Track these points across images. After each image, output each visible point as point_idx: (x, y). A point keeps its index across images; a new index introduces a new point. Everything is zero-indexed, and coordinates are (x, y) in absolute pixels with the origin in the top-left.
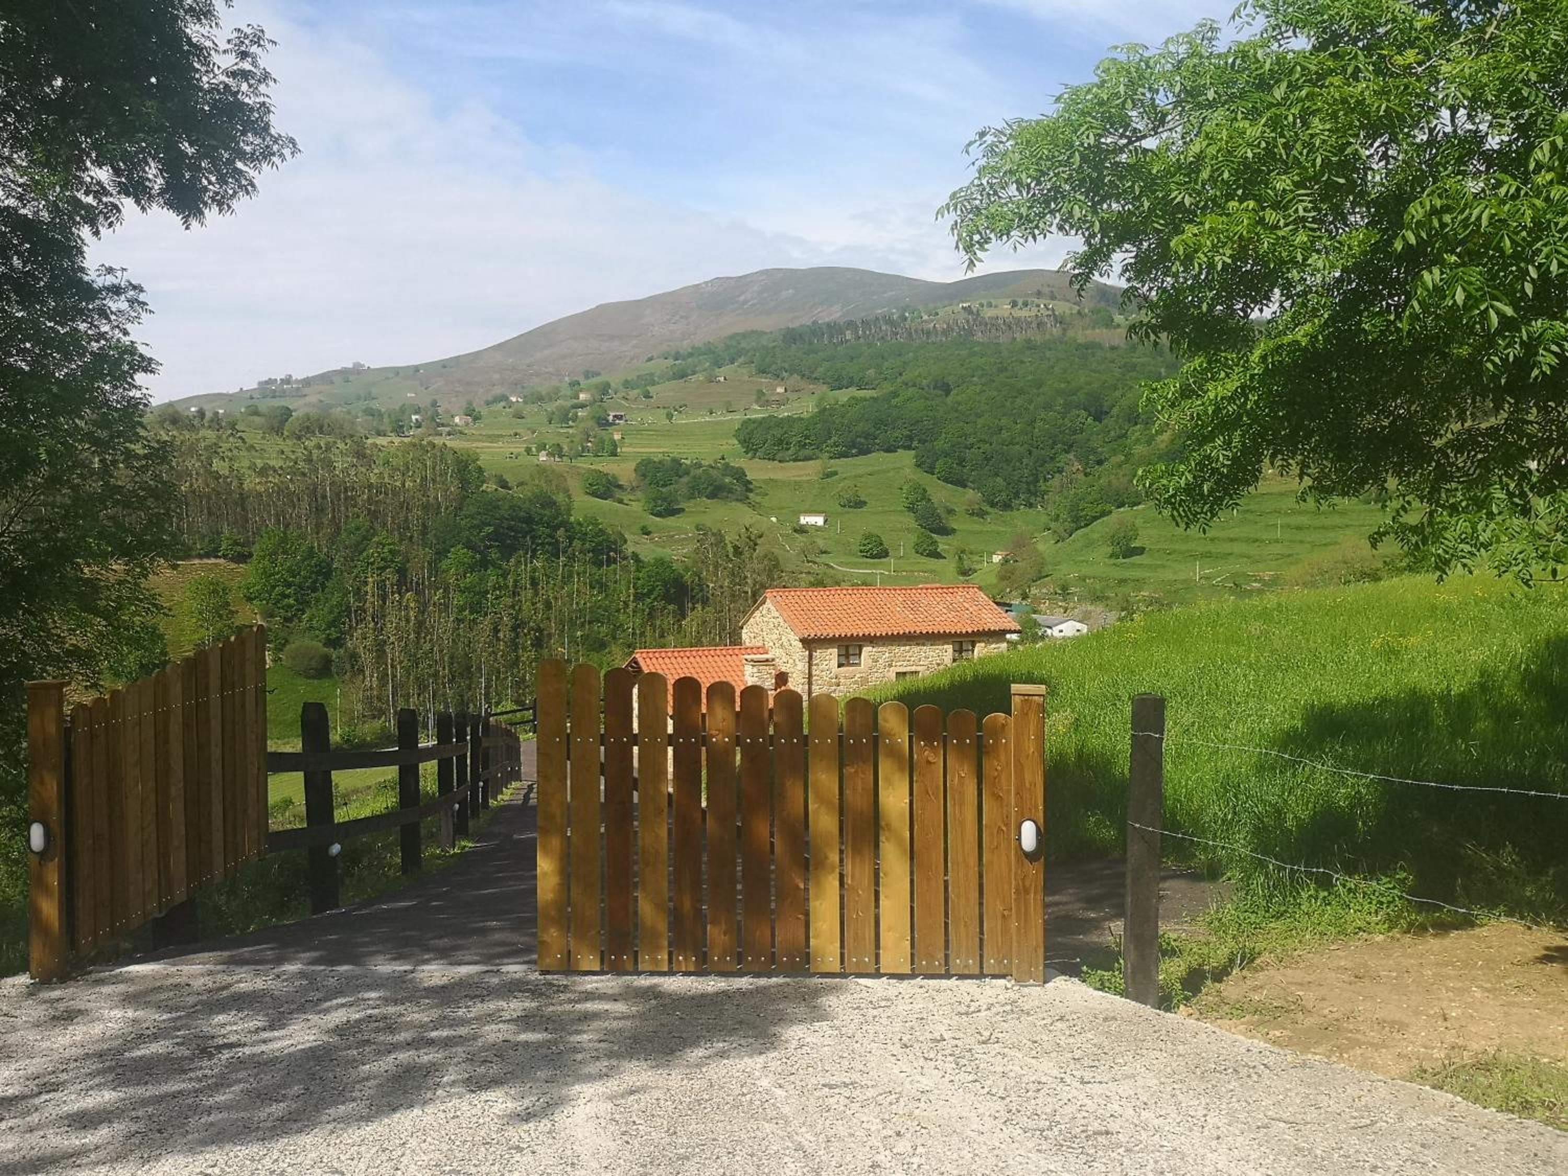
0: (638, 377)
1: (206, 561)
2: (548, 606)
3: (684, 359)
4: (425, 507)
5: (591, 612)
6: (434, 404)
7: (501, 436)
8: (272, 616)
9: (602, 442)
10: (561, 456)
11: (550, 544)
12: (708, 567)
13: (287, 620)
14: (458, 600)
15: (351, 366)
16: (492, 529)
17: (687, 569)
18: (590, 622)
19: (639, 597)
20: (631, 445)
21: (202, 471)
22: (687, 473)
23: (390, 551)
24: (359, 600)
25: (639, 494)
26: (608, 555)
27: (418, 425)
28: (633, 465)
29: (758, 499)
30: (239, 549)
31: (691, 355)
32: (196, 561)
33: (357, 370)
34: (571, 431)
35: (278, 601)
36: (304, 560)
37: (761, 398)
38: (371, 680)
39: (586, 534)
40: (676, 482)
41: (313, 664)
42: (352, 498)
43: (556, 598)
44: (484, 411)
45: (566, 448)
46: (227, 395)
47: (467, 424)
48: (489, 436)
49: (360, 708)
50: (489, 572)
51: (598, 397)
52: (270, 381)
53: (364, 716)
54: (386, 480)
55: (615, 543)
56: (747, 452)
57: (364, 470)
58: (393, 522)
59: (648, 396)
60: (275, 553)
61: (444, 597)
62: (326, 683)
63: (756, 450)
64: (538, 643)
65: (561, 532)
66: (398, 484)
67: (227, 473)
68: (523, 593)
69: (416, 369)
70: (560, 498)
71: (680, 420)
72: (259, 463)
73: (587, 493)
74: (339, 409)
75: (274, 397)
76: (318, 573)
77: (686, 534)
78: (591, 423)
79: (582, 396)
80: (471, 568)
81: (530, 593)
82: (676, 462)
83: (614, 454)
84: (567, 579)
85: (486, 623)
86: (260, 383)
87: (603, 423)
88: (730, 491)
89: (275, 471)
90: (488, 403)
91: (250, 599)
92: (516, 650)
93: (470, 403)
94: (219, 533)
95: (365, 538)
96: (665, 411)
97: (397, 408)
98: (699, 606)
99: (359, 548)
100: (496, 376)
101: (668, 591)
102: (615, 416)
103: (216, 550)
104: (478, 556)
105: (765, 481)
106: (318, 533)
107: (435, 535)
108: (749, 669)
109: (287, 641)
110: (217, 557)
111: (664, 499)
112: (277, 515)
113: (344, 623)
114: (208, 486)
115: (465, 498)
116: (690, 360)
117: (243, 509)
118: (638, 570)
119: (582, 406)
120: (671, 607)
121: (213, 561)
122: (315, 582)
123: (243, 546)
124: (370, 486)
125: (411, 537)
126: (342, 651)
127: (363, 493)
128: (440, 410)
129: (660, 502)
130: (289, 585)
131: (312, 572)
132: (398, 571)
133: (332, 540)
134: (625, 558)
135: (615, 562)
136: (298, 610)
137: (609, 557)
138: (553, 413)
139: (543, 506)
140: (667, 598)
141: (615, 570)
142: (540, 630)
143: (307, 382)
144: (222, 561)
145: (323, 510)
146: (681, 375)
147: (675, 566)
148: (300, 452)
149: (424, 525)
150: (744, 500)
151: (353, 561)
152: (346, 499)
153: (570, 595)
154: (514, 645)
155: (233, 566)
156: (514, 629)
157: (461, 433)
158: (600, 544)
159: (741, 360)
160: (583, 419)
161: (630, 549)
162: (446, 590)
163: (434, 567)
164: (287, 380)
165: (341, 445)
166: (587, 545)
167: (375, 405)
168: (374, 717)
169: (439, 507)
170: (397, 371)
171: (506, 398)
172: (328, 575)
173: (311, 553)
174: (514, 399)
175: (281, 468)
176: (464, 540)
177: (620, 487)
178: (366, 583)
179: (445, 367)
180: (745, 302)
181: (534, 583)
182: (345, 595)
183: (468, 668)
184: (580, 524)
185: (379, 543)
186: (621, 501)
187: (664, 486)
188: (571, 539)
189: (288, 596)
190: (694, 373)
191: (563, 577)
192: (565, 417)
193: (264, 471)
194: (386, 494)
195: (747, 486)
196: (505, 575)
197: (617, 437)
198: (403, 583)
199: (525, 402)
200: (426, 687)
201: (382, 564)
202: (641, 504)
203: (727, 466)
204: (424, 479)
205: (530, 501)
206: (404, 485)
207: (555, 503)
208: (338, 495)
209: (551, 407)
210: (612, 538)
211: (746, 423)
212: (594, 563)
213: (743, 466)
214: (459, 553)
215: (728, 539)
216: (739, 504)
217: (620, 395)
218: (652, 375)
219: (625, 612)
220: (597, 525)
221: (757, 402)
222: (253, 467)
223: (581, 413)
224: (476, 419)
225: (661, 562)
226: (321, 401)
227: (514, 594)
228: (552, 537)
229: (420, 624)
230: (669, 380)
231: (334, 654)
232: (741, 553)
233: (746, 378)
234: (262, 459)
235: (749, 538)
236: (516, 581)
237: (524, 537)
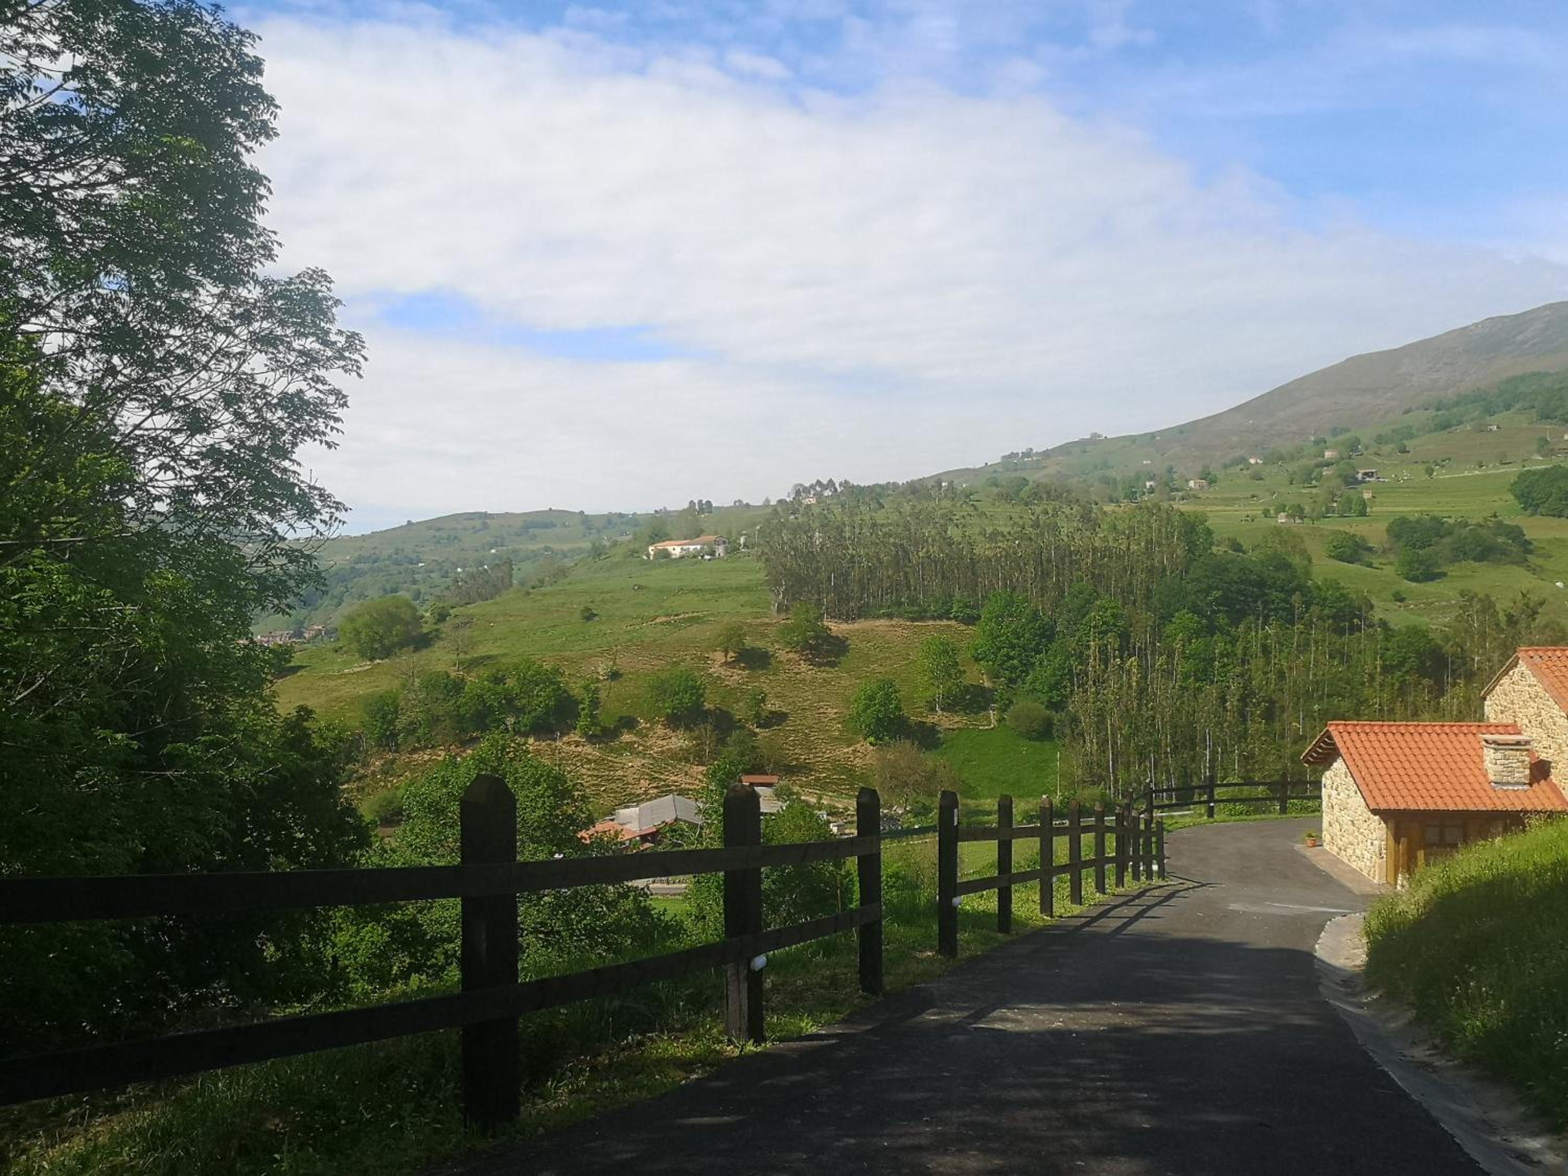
0: (1393, 431)
1: (938, 622)
2: (1281, 675)
3: (1448, 409)
4: (1150, 571)
5: (1330, 685)
6: (1170, 470)
7: (1238, 499)
8: (998, 677)
9: (1349, 501)
10: (1301, 518)
11: (1284, 609)
12: (1472, 637)
13: (1011, 681)
14: (1181, 667)
15: (1088, 437)
16: (1220, 593)
17: (1447, 639)
18: (1329, 696)
19: (1386, 670)
20: (1382, 504)
21: (937, 538)
22: (1450, 533)
23: (1113, 615)
24: (1081, 664)
25: (1392, 557)
26: (1351, 621)
27: (1152, 490)
28: (1384, 526)
29: (1540, 561)
30: (968, 611)
31: (1457, 404)
32: (931, 623)
33: (1095, 440)
34: (1314, 491)
35: (1004, 662)
36: (1029, 622)
37: (1544, 447)
38: (1091, 746)
39: (1325, 599)
40: (1437, 543)
41: (1035, 725)
42: (1076, 562)
43: (1291, 668)
44: (1220, 475)
45: (1307, 510)
46: (974, 470)
47: (1201, 488)
48: (1225, 499)
49: (1080, 773)
50: (1215, 637)
51: (1345, 455)
52: (1013, 455)
53: (1085, 782)
54: (1111, 544)
55: (1360, 609)
56: (1525, 509)
57: (1088, 533)
58: (1116, 586)
59: (1404, 451)
60: (1002, 616)
61: (1167, 663)
62: (1047, 745)
63: (1537, 506)
64: (1269, 715)
65: (1296, 598)
66: (1123, 547)
67: (960, 540)
68: (1253, 661)
69: (1153, 435)
70: (1296, 560)
71: (1441, 475)
72: (989, 530)
73: (1330, 557)
74: (1076, 479)
75: (1016, 470)
76: (1042, 636)
77: (1449, 601)
78: (1338, 481)
79: (1328, 454)
80: (1198, 634)
81: (1261, 662)
82: (1437, 521)
83: (1363, 514)
84: (1304, 647)
85: (1212, 691)
86: (1003, 457)
87: (1351, 481)
88: (1504, 553)
89: (1004, 536)
90: (1226, 467)
91: (977, 660)
92: (1244, 721)
93: (1206, 467)
94: (951, 596)
95: (1088, 601)
96: (1425, 466)
97: (1132, 475)
98: (1461, 682)
99: (1082, 611)
100: (1235, 439)
101: (1423, 663)
102: (1366, 474)
103: (948, 612)
104: (1204, 621)
105: (1549, 542)
106: (1042, 596)
107: (1159, 599)
108: (1489, 754)
109: (1011, 702)
110: (949, 619)
111: (1421, 562)
112: (1005, 579)
113: (1065, 687)
114: (942, 552)
115: (1191, 560)
116: (1455, 410)
117: (974, 573)
118: (1386, 639)
119: (1328, 464)
120: (1426, 681)
121: (945, 622)
122: (1038, 644)
123: (972, 608)
124: (1095, 550)
125: (1134, 602)
126: (1063, 714)
127: (1087, 557)
128: (1175, 476)
129: (1416, 566)
130: (1013, 647)
131: (1036, 635)
132: (1120, 636)
133: (1056, 605)
134: (1371, 626)
135: (1359, 630)
136: (1022, 672)
137: (1352, 624)
138: (1295, 473)
139: (1277, 569)
140: (1422, 671)
141: (1359, 639)
142: (1272, 702)
143: (1046, 454)
144: (953, 623)
145: (1048, 574)
146: (1445, 426)
147: (1431, 636)
148: (1028, 518)
149: (1148, 589)
150: (1521, 562)
151: (1075, 624)
152: (1071, 563)
153: (1306, 666)
154: (1243, 716)
155: (963, 627)
156: (1243, 699)
157: (1196, 497)
158: (1340, 610)
159: (1518, 406)
160: (1328, 478)
161: (1377, 615)
162: (1170, 655)
163: (1157, 632)
164: (1028, 453)
165: (1067, 511)
166: (1326, 612)
167: (1112, 473)
168: (1094, 783)
169: (1164, 570)
170: (1132, 439)
171: (1243, 460)
172: (1051, 639)
173: (1035, 616)
174: (1252, 461)
175: (1009, 533)
176: (1190, 604)
177: (1370, 549)
178: (1088, 647)
179: (1182, 432)
180: (1524, 342)
181: (1266, 650)
182: (1068, 658)
183: (1192, 740)
184: (1319, 588)
185: (1101, 607)
186: (1370, 565)
187: (1423, 547)
188: (1308, 604)
189: (1013, 658)
190: (1460, 423)
191: (1298, 646)
192: (1308, 477)
193: (993, 537)
194: (1110, 557)
195: (1526, 547)
196: (1233, 642)
197: (1367, 496)
198: (1125, 649)
199: (1265, 464)
200: (1147, 757)
201: (1104, 628)
202: (1393, 568)
203: (1500, 524)
204: (1149, 542)
205: (1262, 563)
206: (1128, 549)
207: (1290, 566)
208: (1063, 559)
209: (1293, 467)
210: (1356, 604)
211: (1522, 476)
212: (1334, 631)
213: (1520, 524)
214: (1184, 617)
215: (1498, 607)
216: (1515, 567)
217: (1371, 451)
218: (1410, 427)
219: (1371, 686)
220: (1339, 589)
221: (1538, 451)
222: (983, 533)
223: (1326, 472)
224: (1212, 482)
225: (1415, 632)
226: (1059, 472)
227: (1243, 662)
228: (1287, 602)
229: (1142, 691)
230: (1430, 431)
231: (1056, 717)
232: (1516, 623)
233: (1525, 425)
234: (993, 525)
235: (1527, 605)
236: (1246, 649)
237: (1255, 602)
